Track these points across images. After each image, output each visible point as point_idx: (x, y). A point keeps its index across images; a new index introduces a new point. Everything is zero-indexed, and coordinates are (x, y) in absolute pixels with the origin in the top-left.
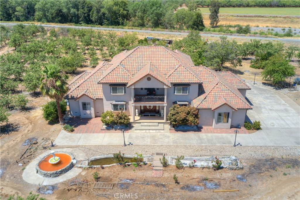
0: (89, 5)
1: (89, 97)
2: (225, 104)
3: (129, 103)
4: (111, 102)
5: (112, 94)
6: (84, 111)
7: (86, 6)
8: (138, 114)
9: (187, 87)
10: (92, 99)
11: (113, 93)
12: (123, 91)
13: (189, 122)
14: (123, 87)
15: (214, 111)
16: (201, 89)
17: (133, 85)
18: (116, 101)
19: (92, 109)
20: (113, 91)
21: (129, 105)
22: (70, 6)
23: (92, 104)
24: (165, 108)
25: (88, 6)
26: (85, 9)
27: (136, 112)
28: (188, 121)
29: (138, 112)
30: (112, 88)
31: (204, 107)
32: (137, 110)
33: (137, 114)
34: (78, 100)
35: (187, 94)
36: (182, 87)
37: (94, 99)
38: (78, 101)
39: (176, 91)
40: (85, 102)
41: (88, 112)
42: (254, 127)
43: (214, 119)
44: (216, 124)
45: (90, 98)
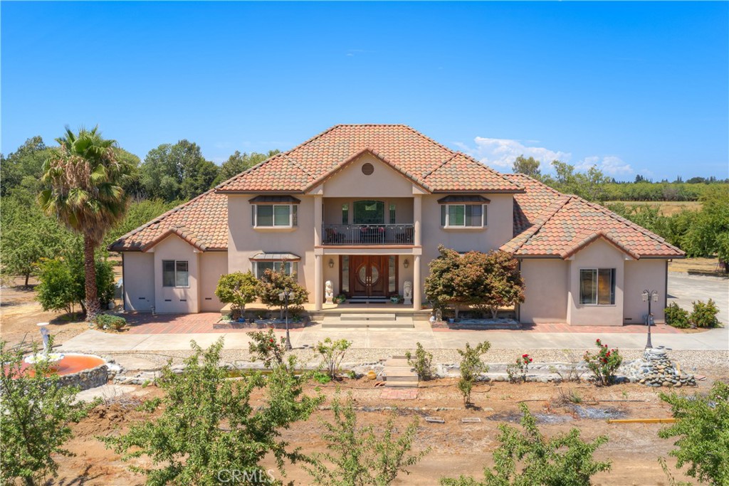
0: (210, 169)
1: (185, 239)
2: (601, 235)
3: (305, 257)
4: (252, 254)
5: (255, 227)
6: (167, 289)
7: (202, 170)
8: (332, 294)
9: (481, 206)
10: (194, 246)
11: (258, 225)
12: (291, 216)
13: (493, 292)
14: (291, 206)
15: (567, 261)
16: (520, 221)
17: (321, 186)
18: (266, 253)
19: (193, 282)
20: (258, 216)
21: (305, 264)
22: (161, 169)
23: (193, 265)
24: (416, 263)
25: (206, 169)
26: (198, 178)
27: (327, 288)
28: (490, 292)
29: (333, 287)
30: (258, 207)
31: (536, 252)
32: (328, 283)
33: (329, 296)
34: (151, 250)
35: (480, 227)
36: (464, 204)
37: (199, 248)
38: (153, 254)
39: (447, 217)
40: (174, 261)
41: (178, 291)
42: (699, 319)
43: (570, 294)
44: (578, 307)
45: (190, 242)
